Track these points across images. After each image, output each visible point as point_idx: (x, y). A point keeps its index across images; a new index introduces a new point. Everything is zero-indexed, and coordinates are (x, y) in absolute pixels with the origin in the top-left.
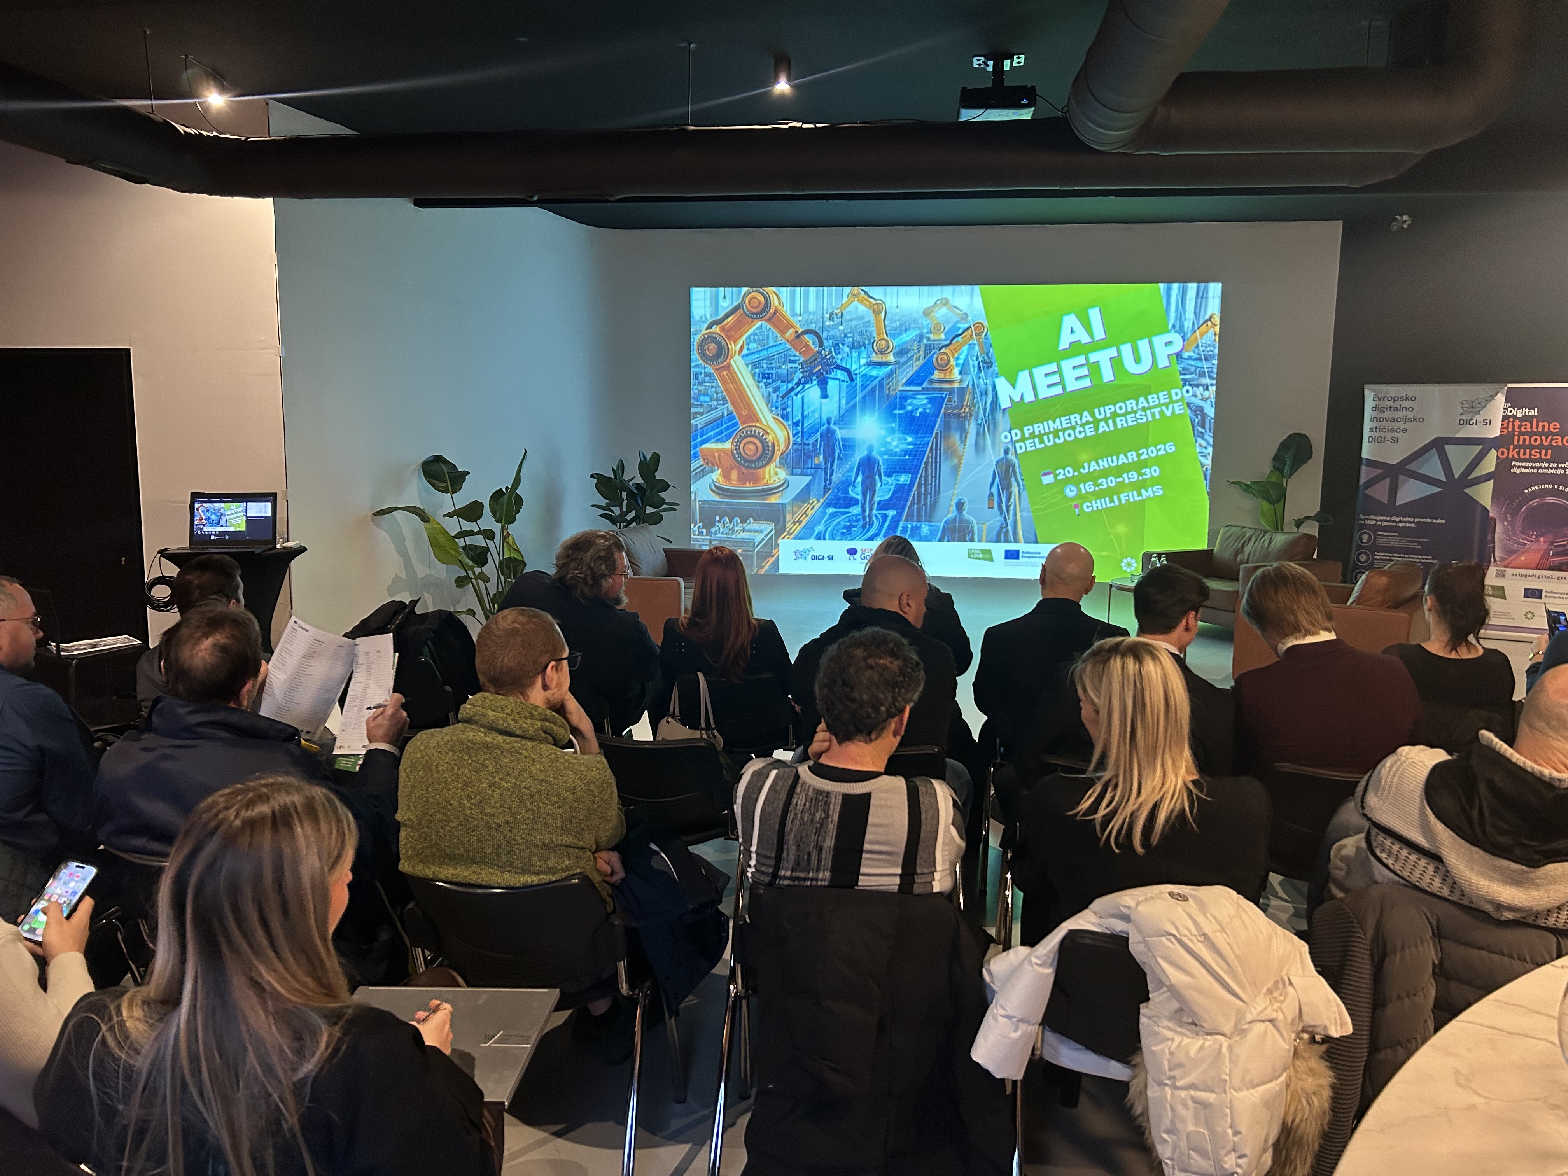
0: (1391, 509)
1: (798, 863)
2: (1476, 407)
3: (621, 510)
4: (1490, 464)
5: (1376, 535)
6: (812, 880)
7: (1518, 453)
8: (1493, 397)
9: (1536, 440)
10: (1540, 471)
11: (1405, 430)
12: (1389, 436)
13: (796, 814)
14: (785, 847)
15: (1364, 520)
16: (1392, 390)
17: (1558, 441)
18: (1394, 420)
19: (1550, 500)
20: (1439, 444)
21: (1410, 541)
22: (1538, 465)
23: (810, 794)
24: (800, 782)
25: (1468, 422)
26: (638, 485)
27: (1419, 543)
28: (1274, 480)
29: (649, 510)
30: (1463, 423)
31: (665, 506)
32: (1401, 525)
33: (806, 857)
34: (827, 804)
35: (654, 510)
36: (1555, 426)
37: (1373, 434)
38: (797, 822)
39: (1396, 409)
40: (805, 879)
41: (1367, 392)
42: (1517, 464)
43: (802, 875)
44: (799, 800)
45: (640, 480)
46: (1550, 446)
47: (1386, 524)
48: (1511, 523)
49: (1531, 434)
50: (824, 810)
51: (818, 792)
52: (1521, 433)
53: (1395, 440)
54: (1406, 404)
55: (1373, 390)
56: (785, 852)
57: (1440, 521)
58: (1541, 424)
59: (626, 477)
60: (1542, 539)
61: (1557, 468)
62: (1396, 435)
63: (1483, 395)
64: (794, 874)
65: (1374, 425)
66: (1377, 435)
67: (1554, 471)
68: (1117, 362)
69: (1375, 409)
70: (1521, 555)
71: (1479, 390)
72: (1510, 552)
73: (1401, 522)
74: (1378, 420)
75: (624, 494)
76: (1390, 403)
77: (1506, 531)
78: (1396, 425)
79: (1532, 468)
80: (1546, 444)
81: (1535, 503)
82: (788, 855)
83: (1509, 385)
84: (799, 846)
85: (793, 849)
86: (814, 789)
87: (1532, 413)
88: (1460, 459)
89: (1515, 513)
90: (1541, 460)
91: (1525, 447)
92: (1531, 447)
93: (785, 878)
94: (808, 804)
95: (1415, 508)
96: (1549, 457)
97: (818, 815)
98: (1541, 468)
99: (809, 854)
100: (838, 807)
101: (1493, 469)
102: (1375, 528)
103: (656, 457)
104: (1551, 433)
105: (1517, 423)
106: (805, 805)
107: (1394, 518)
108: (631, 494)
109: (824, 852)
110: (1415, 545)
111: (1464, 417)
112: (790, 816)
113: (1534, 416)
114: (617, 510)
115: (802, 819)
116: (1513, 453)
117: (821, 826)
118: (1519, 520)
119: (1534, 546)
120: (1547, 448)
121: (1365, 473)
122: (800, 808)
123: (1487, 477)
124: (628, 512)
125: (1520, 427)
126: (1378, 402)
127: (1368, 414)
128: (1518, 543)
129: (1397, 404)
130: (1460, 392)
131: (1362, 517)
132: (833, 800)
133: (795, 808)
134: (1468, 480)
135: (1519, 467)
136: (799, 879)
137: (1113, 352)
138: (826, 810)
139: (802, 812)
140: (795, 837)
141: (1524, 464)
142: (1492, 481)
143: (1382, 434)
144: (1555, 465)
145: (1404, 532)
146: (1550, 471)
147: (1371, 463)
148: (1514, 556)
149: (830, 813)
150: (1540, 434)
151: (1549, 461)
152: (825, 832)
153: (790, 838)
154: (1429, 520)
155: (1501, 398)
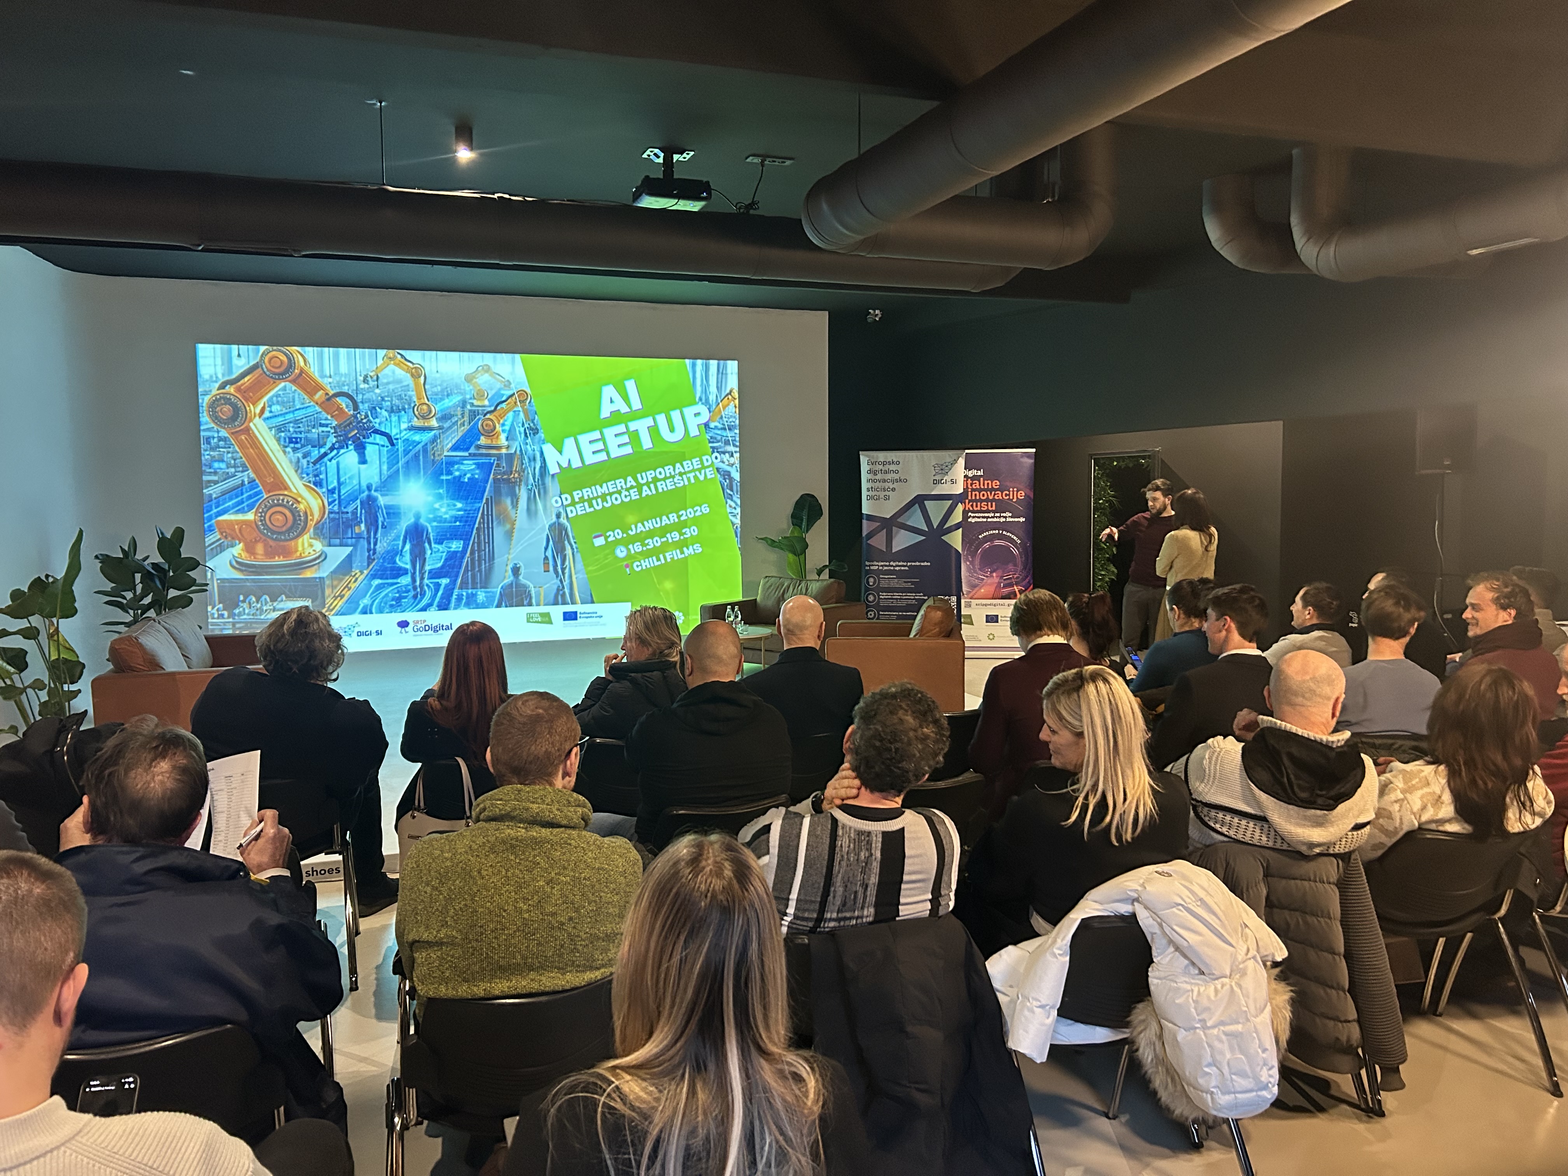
0: (888, 555)
1: (844, 904)
2: (944, 469)
3: (135, 594)
4: (957, 517)
5: (879, 578)
6: (857, 918)
7: (972, 506)
8: (956, 461)
9: (983, 495)
10: (989, 520)
11: (893, 490)
12: (882, 494)
13: (842, 856)
14: (832, 889)
15: (869, 566)
16: (881, 456)
17: (999, 496)
18: (884, 481)
19: (997, 542)
20: (920, 500)
21: (905, 582)
22: (986, 515)
23: (852, 835)
24: (840, 825)
25: (940, 482)
26: (155, 566)
27: (913, 583)
28: (796, 535)
29: (173, 593)
30: (936, 482)
31: (194, 588)
32: (897, 568)
33: (852, 897)
34: (869, 843)
35: (179, 593)
36: (996, 484)
37: (870, 493)
38: (844, 863)
39: (886, 472)
40: (850, 919)
41: (861, 457)
42: (973, 515)
43: (848, 915)
44: (843, 842)
45: (158, 559)
46: (994, 500)
47: (886, 568)
48: (972, 563)
49: (980, 490)
50: (867, 849)
51: (860, 833)
52: (973, 490)
53: (887, 498)
54: (893, 467)
55: (867, 456)
56: (832, 895)
57: (926, 564)
58: (986, 482)
59: (139, 556)
60: (994, 574)
61: (1000, 517)
62: (887, 493)
63: (948, 460)
64: (840, 915)
65: (870, 485)
66: (873, 493)
67: (998, 520)
68: (653, 430)
69: (870, 472)
70: (980, 588)
71: (945, 455)
72: (973, 586)
73: (897, 566)
74: (873, 481)
75: (138, 577)
76: (881, 467)
77: (969, 570)
78: (886, 485)
79: (983, 517)
80: (991, 498)
81: (987, 545)
82: (834, 897)
83: (967, 451)
84: (846, 886)
85: (840, 890)
86: (855, 831)
87: (980, 473)
88: (937, 512)
89: (973, 554)
90: (988, 511)
91: (976, 501)
92: (981, 501)
93: (831, 920)
94: (852, 845)
95: (908, 553)
96: (994, 508)
97: (862, 854)
98: (988, 517)
99: (856, 892)
100: (879, 845)
101: (961, 520)
102: (879, 572)
103: (179, 534)
104: (993, 489)
105: (969, 481)
106: (849, 846)
107: (892, 563)
108: (147, 577)
109: (869, 889)
110: (909, 585)
111: (938, 478)
112: (837, 858)
113: (981, 476)
114: (129, 595)
115: (848, 859)
116: (968, 506)
117: (866, 864)
118: (977, 561)
119: (990, 581)
120: (992, 501)
121: (866, 527)
122: (845, 849)
123: (957, 526)
124: (144, 596)
125: (971, 485)
126: (871, 466)
127: (864, 476)
128: (978, 578)
129: (887, 467)
130: (931, 457)
131: (867, 563)
132: (874, 838)
133: (841, 850)
134: (943, 529)
135: (974, 517)
136: (845, 919)
137: (649, 421)
138: (869, 849)
139: (848, 853)
140: (843, 878)
141: (977, 515)
142: (961, 530)
143: (876, 493)
144: (998, 515)
145: (900, 575)
146: (995, 520)
147: (870, 518)
148: (976, 589)
149: (873, 852)
150: (986, 490)
151: (994, 512)
152: (870, 870)
153: (838, 881)
154: (918, 564)
155: (961, 462)
